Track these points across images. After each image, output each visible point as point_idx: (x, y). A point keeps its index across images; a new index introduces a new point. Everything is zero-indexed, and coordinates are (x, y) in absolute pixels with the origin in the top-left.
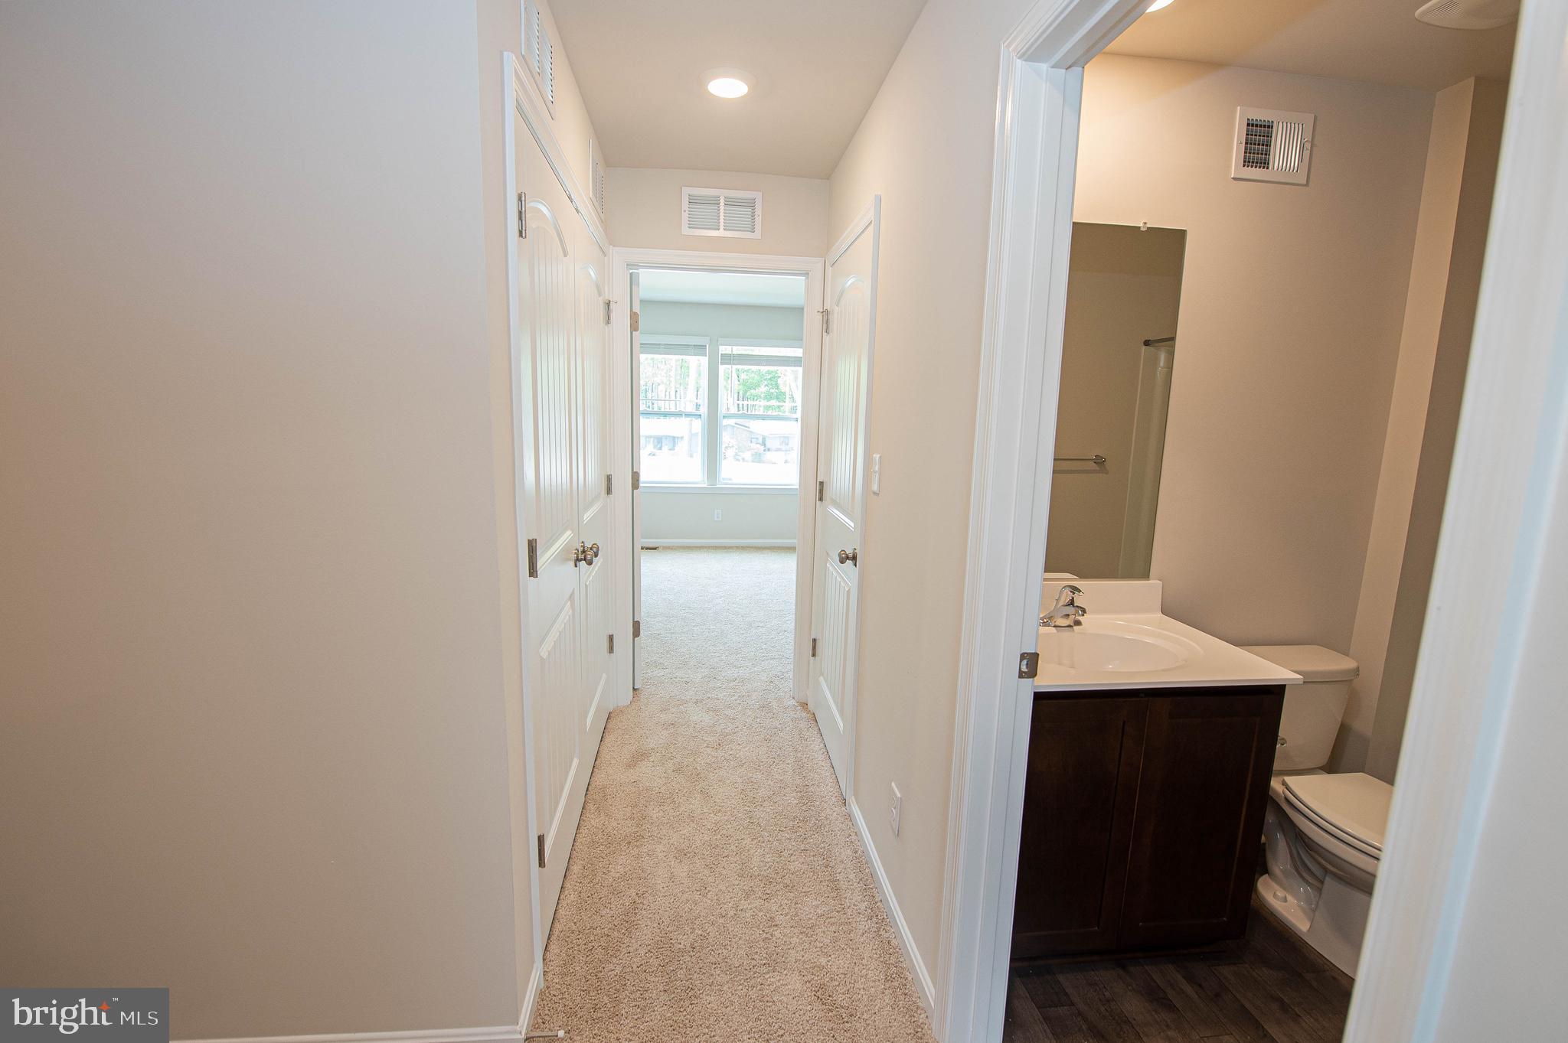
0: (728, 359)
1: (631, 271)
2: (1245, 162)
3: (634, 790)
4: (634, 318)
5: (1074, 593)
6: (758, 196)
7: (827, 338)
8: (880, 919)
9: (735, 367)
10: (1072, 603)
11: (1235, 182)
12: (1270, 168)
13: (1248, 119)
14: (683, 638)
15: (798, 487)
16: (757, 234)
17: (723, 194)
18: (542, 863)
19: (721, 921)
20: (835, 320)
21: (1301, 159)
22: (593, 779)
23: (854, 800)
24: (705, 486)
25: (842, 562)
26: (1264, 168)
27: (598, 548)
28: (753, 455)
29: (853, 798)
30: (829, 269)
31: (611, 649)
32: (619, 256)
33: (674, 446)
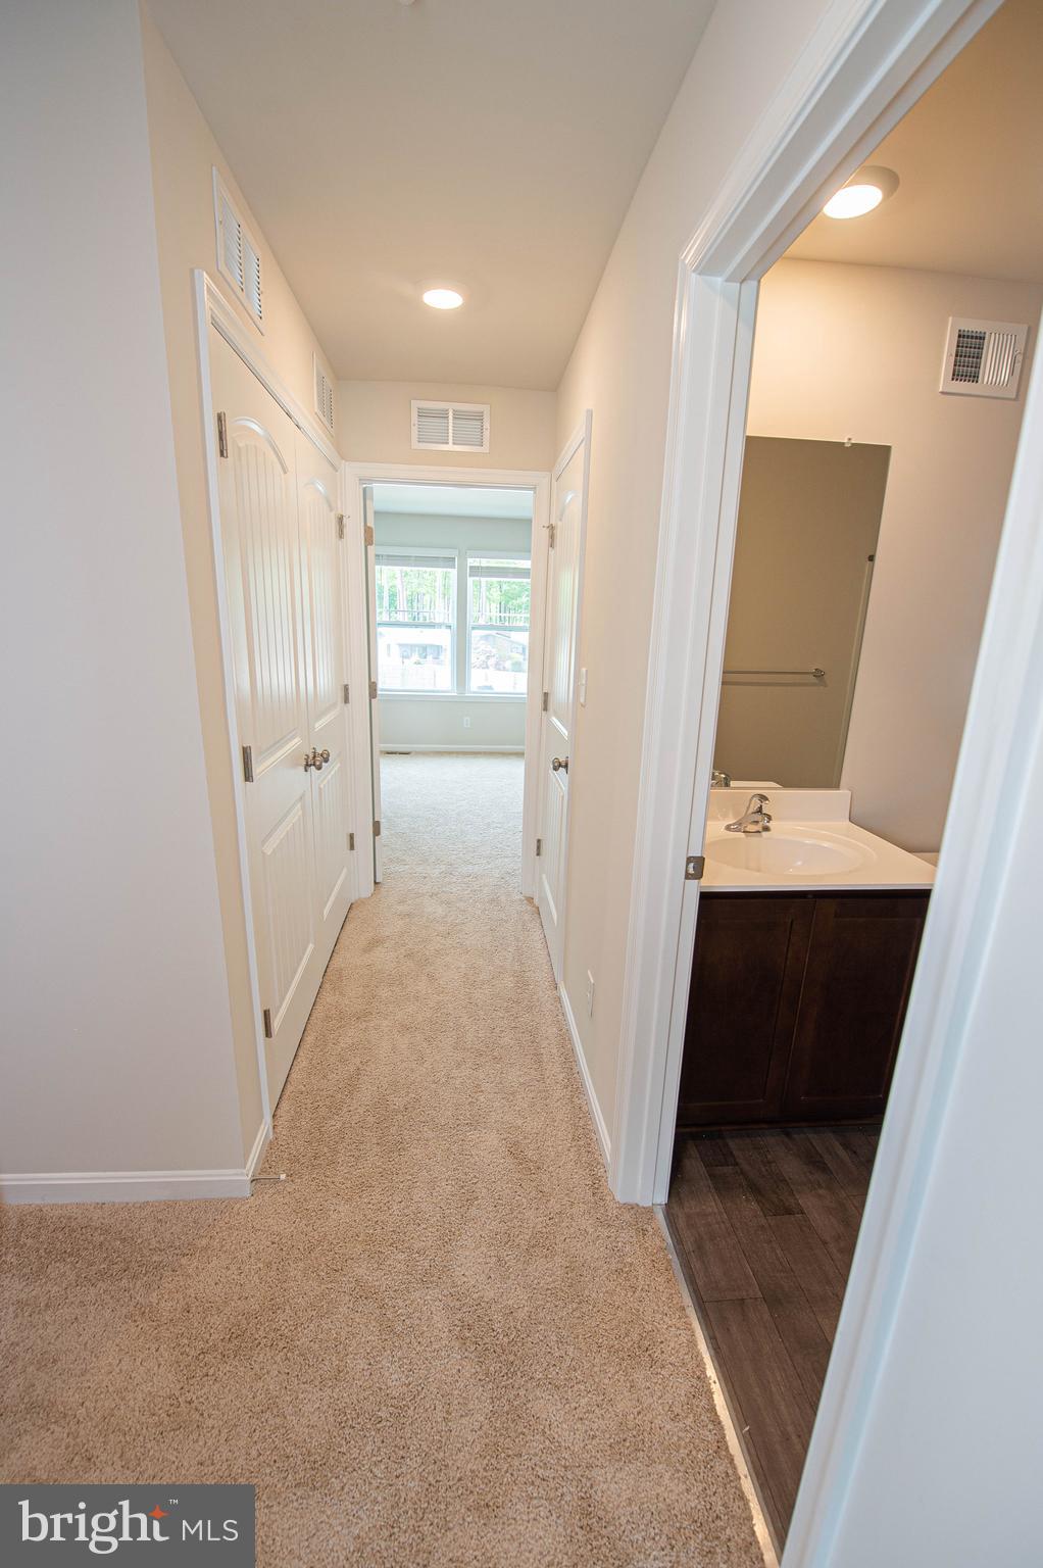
0: (479, 571)
1: (364, 486)
2: (953, 375)
3: (367, 972)
4: (368, 532)
5: (761, 801)
6: (485, 409)
7: (551, 552)
8: (575, 1088)
9: (485, 579)
10: (760, 810)
11: (943, 396)
12: (979, 381)
13: (959, 330)
14: (425, 836)
16: (485, 449)
17: (451, 407)
18: (268, 1033)
19: (434, 1086)
20: (558, 533)
21: (1012, 372)
23: (563, 985)
25: (557, 769)
26: (973, 381)
27: (328, 755)
28: (512, 664)
29: (562, 983)
30: (554, 483)
31: (352, 847)
32: (351, 471)
33: (438, 654)
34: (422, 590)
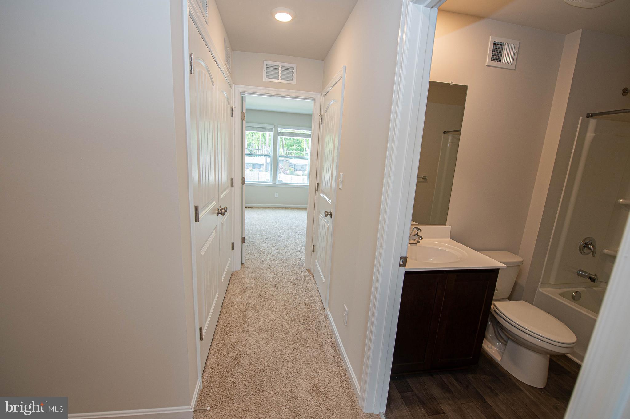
0: (281, 134)
1: (242, 95)
2: (492, 59)
3: (241, 305)
4: (243, 114)
5: (418, 231)
6: (295, 66)
7: (321, 126)
8: (338, 357)
9: (284, 137)
10: (417, 234)
11: (488, 67)
12: (501, 62)
13: (494, 41)
14: (262, 243)
15: (308, 185)
16: (294, 82)
17: (280, 64)
18: (201, 338)
19: (275, 359)
20: (325, 118)
21: (513, 59)
22: (225, 300)
23: (328, 309)
24: (272, 183)
25: (326, 216)
26: (499, 62)
27: (227, 209)
28: (290, 172)
29: (328, 308)
30: (323, 97)
31: (233, 248)
32: (237, 89)
33: (260, 168)
34: (253, 142)
